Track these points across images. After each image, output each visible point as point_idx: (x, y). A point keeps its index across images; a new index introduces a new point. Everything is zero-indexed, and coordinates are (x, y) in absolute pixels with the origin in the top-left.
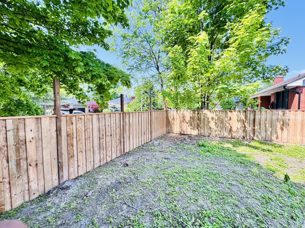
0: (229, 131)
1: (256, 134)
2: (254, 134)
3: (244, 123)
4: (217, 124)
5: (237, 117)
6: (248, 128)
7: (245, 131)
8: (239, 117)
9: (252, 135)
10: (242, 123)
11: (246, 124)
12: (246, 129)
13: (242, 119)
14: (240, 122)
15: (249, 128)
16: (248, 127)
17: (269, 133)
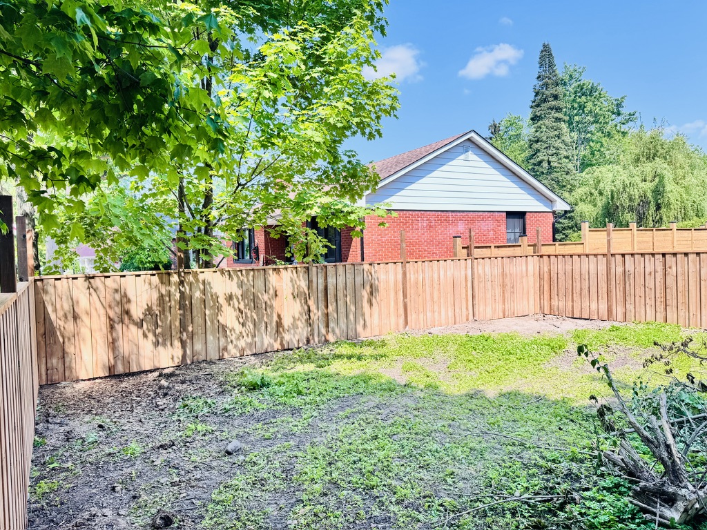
0: (274, 331)
1: (331, 325)
2: (327, 326)
3: (306, 302)
4: (242, 313)
5: (290, 284)
6: (315, 314)
7: (309, 322)
8: (296, 286)
9: (323, 331)
10: (303, 301)
11: (311, 303)
12: (312, 315)
13: (302, 290)
14: (298, 300)
15: (317, 314)
16: (316, 311)
17: (351, 317)
